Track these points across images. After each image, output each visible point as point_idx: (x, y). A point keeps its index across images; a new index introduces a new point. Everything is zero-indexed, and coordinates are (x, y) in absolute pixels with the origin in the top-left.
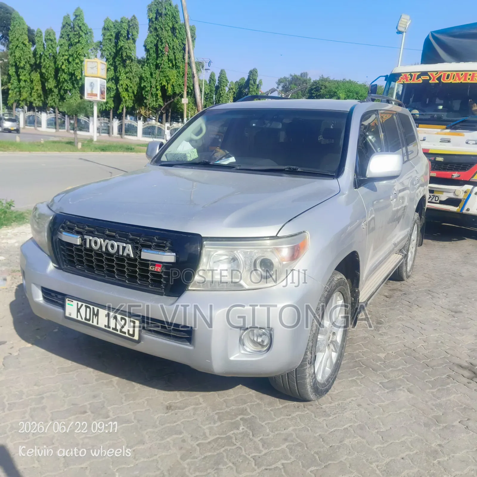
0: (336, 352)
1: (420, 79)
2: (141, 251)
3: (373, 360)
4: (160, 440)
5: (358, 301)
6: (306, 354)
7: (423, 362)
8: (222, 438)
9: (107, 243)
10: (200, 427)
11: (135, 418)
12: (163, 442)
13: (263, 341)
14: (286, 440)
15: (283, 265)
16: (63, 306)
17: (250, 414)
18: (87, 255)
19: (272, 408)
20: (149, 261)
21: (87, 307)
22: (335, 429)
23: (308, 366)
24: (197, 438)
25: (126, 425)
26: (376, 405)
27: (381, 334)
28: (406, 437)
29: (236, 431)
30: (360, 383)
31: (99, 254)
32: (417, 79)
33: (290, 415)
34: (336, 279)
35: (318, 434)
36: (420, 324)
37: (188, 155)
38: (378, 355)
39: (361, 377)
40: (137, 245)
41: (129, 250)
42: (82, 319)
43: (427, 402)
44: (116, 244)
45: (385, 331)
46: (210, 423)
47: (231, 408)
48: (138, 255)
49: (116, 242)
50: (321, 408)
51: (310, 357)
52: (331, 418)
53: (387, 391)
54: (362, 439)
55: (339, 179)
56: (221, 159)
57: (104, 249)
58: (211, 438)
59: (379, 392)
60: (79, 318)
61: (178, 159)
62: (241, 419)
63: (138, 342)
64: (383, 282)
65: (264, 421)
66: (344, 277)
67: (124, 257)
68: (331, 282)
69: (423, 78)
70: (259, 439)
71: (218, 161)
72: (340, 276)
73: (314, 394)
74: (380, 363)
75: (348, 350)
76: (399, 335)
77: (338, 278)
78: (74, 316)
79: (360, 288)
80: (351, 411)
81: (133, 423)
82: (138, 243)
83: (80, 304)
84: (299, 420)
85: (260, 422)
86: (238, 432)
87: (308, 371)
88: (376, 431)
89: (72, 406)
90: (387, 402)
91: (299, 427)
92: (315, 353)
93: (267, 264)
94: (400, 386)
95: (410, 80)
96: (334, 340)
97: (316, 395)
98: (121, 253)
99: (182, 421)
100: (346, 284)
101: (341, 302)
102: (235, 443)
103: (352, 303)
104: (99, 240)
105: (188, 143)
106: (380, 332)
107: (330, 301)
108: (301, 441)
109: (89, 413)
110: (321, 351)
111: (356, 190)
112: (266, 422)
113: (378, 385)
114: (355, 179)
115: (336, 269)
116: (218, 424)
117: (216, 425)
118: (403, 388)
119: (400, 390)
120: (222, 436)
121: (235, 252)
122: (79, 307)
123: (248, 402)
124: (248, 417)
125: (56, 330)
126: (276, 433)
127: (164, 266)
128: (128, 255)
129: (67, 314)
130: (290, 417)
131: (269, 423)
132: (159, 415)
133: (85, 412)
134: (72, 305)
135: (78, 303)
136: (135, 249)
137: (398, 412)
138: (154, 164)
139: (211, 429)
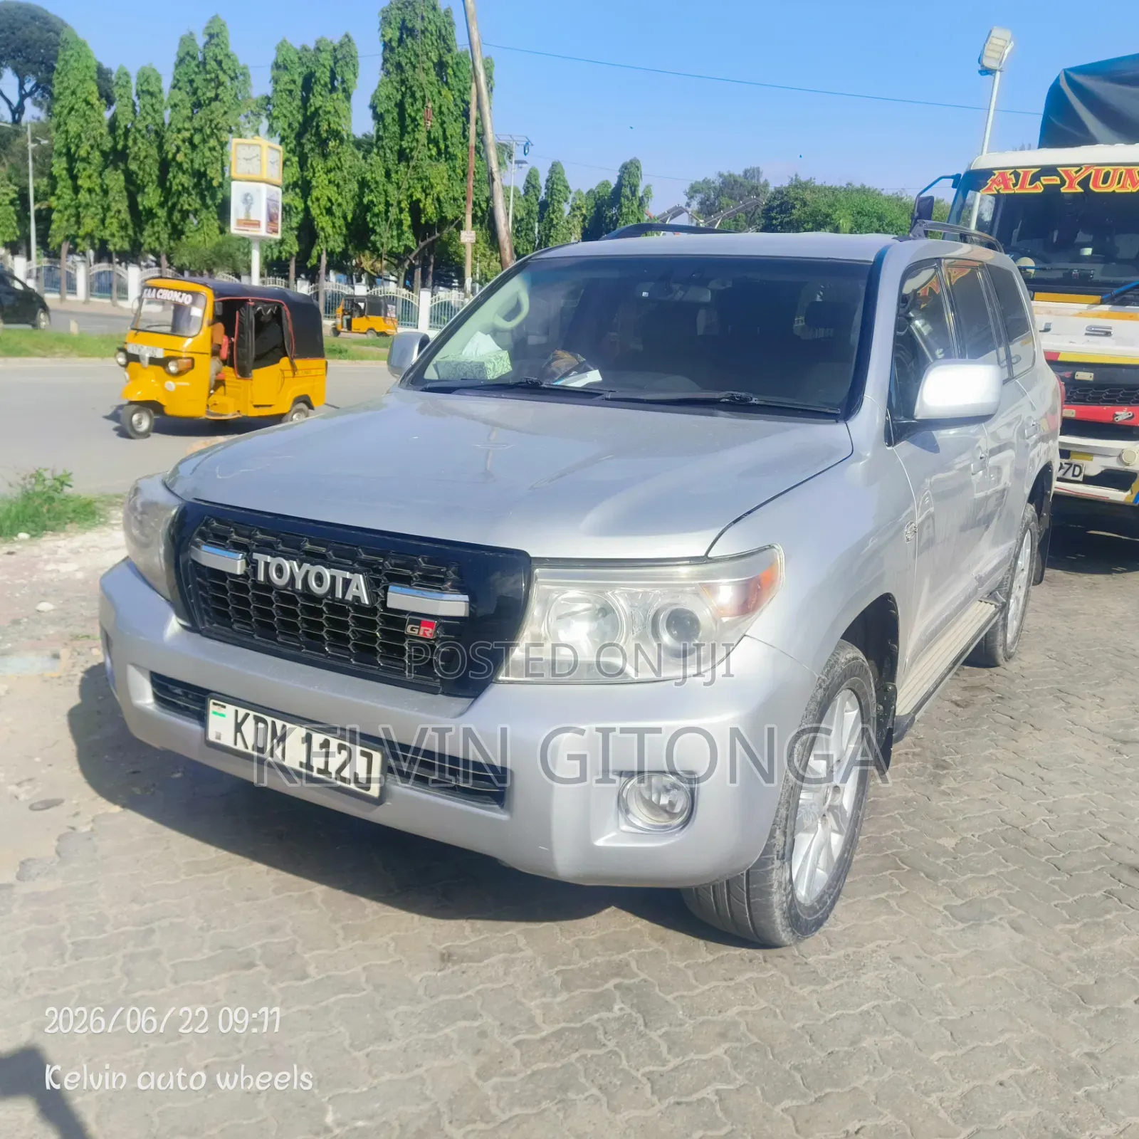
0: (840, 832)
1: (1038, 183)
2: (386, 589)
3: (928, 854)
4: (428, 1032)
5: (892, 713)
6: (772, 836)
7: (1047, 860)
8: (572, 1030)
9: (307, 572)
10: (522, 1004)
11: (367, 981)
12: (433, 1036)
13: (672, 804)
14: (723, 1036)
15: (723, 625)
16: (202, 718)
17: (636, 975)
18: (259, 598)
19: (689, 961)
20: (405, 612)
21: (258, 720)
22: (840, 1012)
23: (777, 863)
24: (514, 1028)
25: (348, 996)
26: (937, 958)
27: (944, 793)
28: (1007, 1035)
29: (604, 1015)
30: (896, 908)
31: (287, 597)
32: (1030, 184)
33: (731, 979)
34: (843, 661)
35: (798, 1025)
36: (1038, 771)
37: (490, 366)
38: (941, 841)
39: (898, 893)
40: (377, 576)
41: (359, 588)
42: (247, 747)
43: (1057, 953)
44: (327, 573)
45: (953, 784)
46: (544, 995)
47: (593, 960)
48: (380, 600)
49: (329, 567)
50: (806, 963)
51: (781, 843)
52: (827, 987)
53: (960, 926)
54: (903, 1038)
55: (850, 423)
56: (566, 375)
57: (299, 586)
58: (547, 1030)
59: (945, 928)
60: (240, 747)
61: (465, 374)
62: (616, 987)
63: (378, 802)
64: (950, 670)
65: (671, 993)
66: (861, 655)
67: (347, 603)
68: (832, 667)
69: (1045, 180)
70: (660, 1032)
71: (559, 379)
72: (853, 653)
73: (789, 929)
74: (943, 860)
75: (868, 829)
76: (989, 796)
77: (848, 656)
78: (228, 740)
79: (898, 683)
80: (877, 972)
81: (364, 993)
82: (379, 572)
83: (242, 712)
84: (753, 992)
85: (661, 995)
86: (610, 1015)
87: (777, 876)
88: (938, 1018)
89: (219, 951)
90: (962, 953)
91: (754, 1008)
92: (793, 835)
93: (683, 623)
94: (993, 914)
95: (1015, 185)
96: (837, 803)
97: (794, 933)
98: (339, 595)
99: (478, 988)
100: (867, 672)
101: (852, 714)
102: (604, 1041)
103: (879, 717)
104: (287, 565)
105: (489, 336)
106: (942, 788)
107: (829, 711)
108: (760, 1039)
109: (261, 968)
110: (807, 831)
111: (889, 448)
112: (676, 994)
113: (940, 912)
114: (887, 422)
115: (843, 637)
116: (564, 996)
117: (559, 999)
118: (1001, 919)
119: (993, 924)
120: (572, 1025)
121: (609, 593)
122: (239, 721)
123: (632, 948)
124: (632, 981)
125: (177, 775)
126: (701, 1019)
127: (440, 624)
128: (357, 599)
129: (212, 737)
130: (732, 983)
131: (682, 997)
132: (427, 973)
133: (251, 965)
134: (223, 715)
135: (237, 711)
136: (373, 584)
137: (989, 976)
138: (407, 388)
139: (546, 1007)
